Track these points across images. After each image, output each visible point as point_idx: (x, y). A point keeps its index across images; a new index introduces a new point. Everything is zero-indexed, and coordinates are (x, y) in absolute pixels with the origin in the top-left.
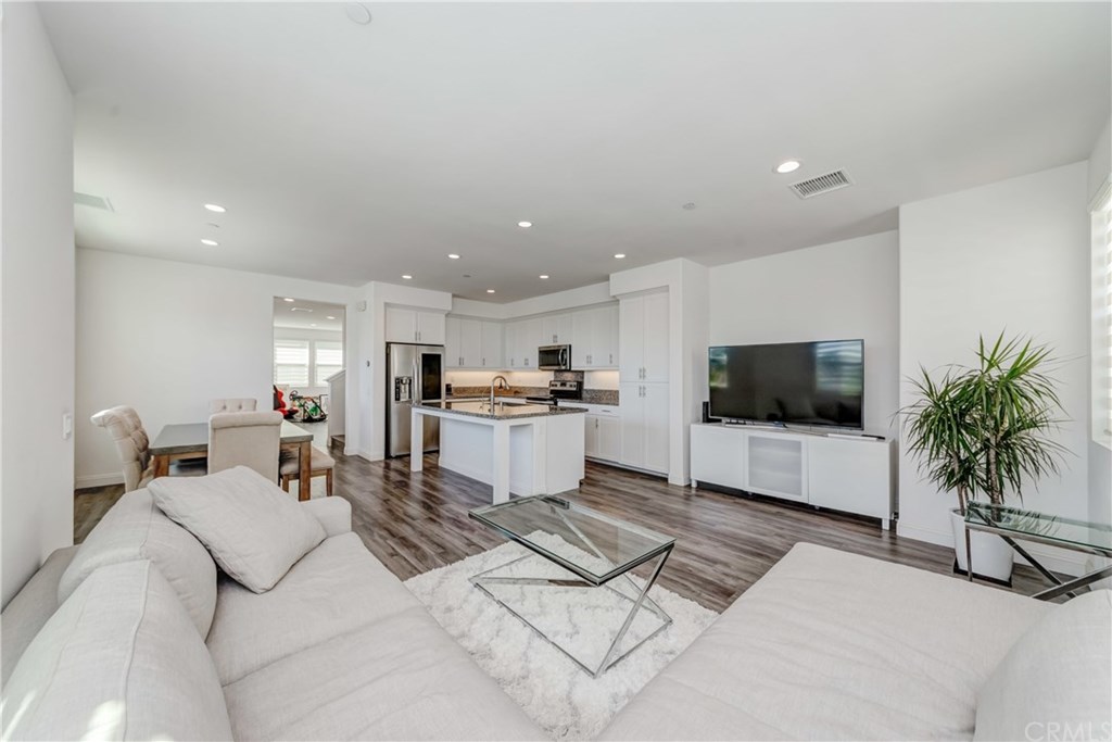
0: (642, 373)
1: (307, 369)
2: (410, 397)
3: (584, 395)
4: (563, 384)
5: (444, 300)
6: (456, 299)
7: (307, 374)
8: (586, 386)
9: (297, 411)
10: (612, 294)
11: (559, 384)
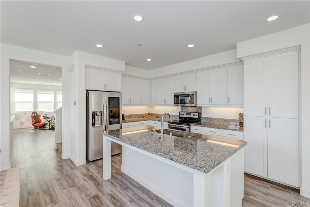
0: (268, 111)
1: (53, 104)
2: (101, 124)
3: (202, 120)
4: (189, 113)
5: (121, 65)
6: (128, 66)
7: (53, 106)
8: (203, 115)
9: (47, 124)
10: (238, 57)
11: (185, 114)
